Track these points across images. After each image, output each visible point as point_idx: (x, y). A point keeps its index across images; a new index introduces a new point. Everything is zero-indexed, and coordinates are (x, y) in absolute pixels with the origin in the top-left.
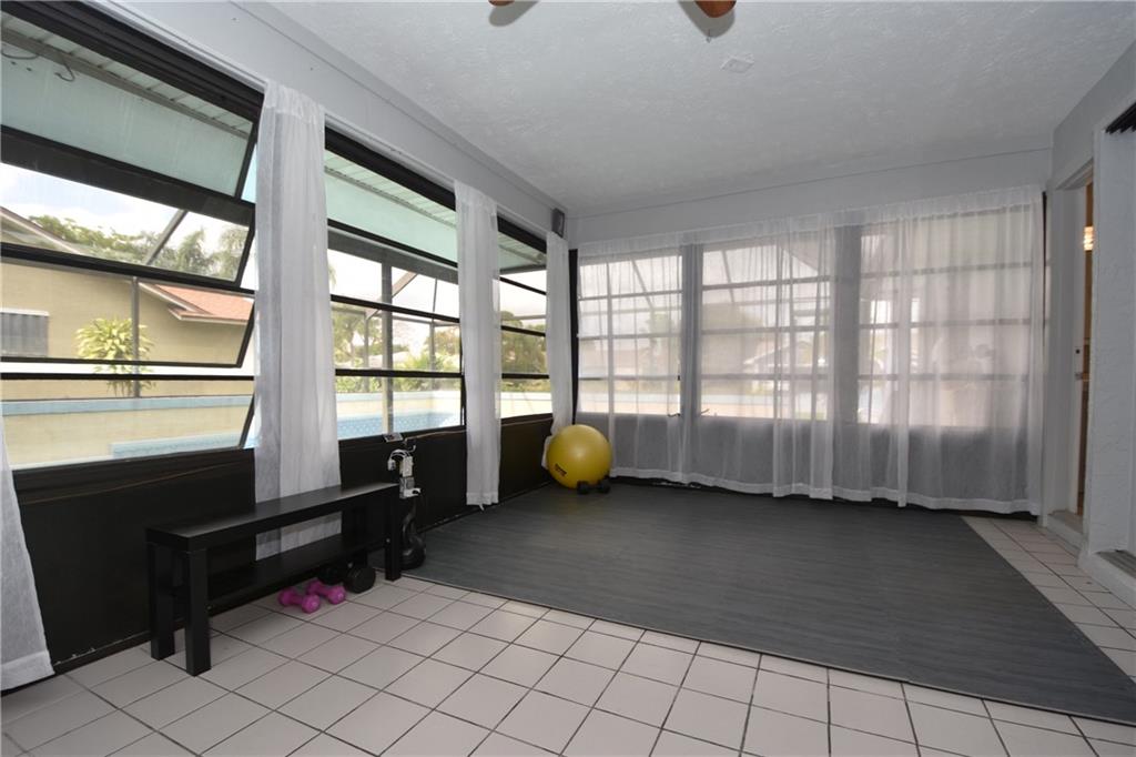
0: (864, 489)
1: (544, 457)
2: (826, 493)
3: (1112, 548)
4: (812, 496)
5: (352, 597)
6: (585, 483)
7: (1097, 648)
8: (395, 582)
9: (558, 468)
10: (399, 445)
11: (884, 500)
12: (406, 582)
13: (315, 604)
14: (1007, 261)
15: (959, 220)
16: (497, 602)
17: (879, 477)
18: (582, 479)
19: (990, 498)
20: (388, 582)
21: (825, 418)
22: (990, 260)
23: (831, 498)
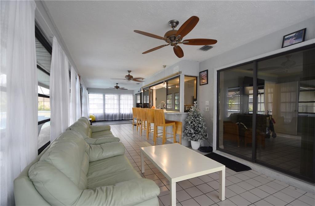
17: (122, 117)
19: (130, 118)
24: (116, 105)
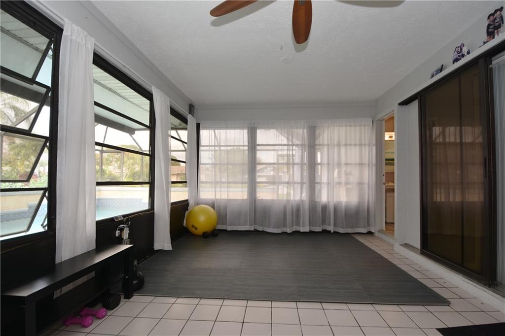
0: (319, 226)
1: (185, 221)
2: (307, 229)
3: (403, 243)
4: (301, 231)
5: (110, 313)
6: (206, 232)
7: (416, 279)
8: (131, 300)
9: (193, 226)
10: (122, 222)
11: (326, 230)
12: (136, 298)
13: (90, 321)
14: (363, 143)
15: (348, 128)
16: (172, 300)
17: (324, 222)
18: (205, 231)
19: (360, 227)
20: (127, 300)
21: (305, 199)
22: (358, 143)
23: (308, 231)
24: (297, 169)
